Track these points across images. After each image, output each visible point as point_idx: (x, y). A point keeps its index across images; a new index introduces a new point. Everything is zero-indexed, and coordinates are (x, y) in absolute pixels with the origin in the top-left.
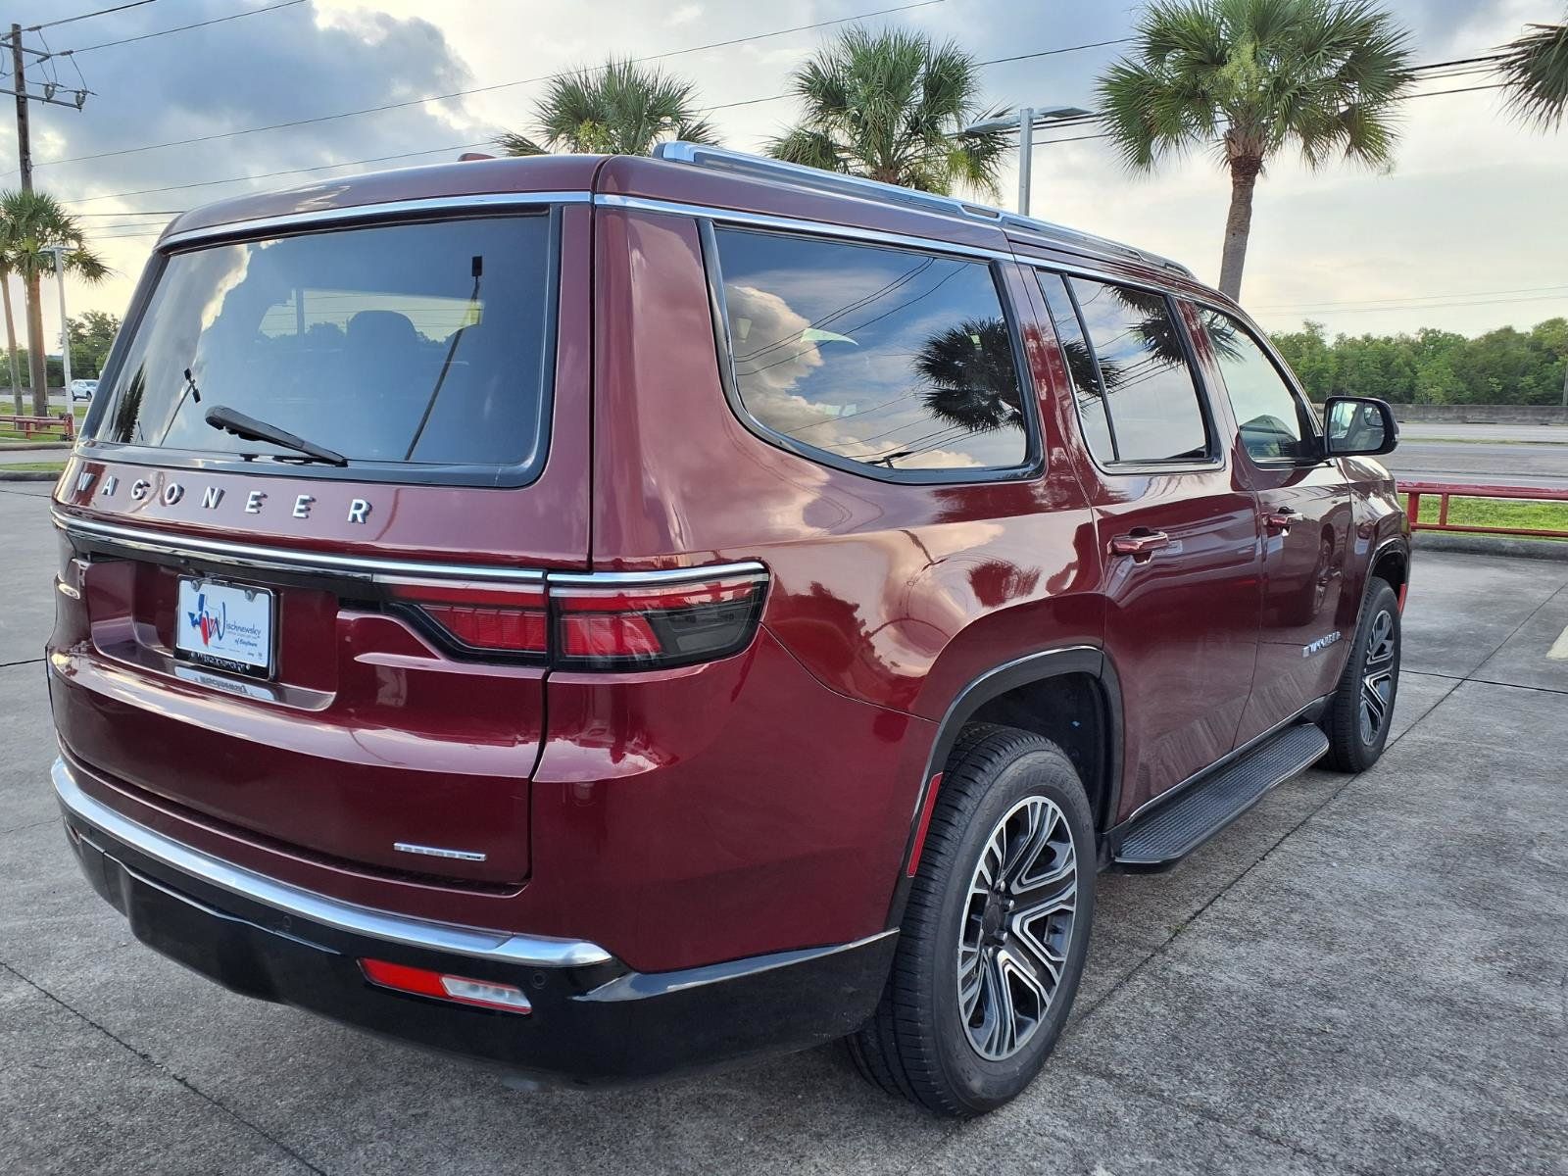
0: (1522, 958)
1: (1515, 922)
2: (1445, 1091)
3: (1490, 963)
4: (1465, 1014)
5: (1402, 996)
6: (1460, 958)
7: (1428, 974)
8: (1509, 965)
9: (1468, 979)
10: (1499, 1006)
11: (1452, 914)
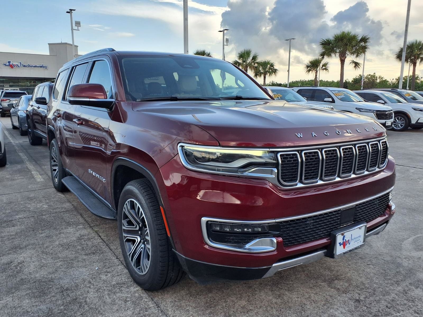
0: (11, 269)
1: (22, 282)
2: (9, 234)
3: (19, 263)
4: (16, 248)
5: (33, 244)
6: (28, 259)
7: (33, 252)
8: (14, 265)
9: (21, 255)
10: (9, 254)
11: (43, 273)
